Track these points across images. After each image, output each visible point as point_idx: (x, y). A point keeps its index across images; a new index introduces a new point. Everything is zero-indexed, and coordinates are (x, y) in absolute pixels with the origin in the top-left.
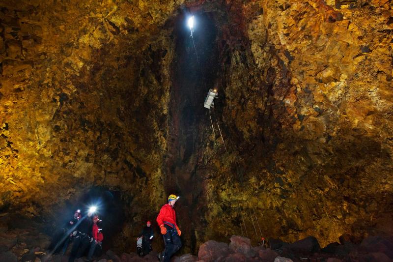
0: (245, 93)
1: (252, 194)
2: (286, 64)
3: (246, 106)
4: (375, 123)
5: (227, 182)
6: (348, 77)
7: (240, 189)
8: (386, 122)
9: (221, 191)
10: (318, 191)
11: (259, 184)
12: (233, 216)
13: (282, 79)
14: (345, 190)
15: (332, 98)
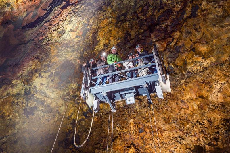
0: (130, 13)
1: (62, 97)
2: (185, 17)
3: (121, 24)
4: (200, 106)
5: (50, 73)
6: (216, 62)
7: (56, 86)
8: (206, 110)
9: (37, 75)
10: (117, 128)
11: (75, 92)
12: (29, 105)
13: (170, 26)
14: (138, 139)
15: (190, 67)
